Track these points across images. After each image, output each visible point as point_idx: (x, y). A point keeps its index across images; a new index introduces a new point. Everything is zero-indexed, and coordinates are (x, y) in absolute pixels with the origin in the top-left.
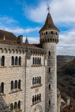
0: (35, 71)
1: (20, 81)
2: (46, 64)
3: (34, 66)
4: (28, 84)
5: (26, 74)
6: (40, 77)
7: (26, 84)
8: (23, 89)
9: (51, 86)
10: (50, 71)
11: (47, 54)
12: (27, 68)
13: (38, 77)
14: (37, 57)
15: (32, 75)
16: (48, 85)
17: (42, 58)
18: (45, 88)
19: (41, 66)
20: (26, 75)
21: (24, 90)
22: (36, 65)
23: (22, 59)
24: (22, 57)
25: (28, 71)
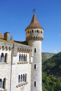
0: (21, 68)
1: (5, 79)
2: (32, 61)
3: (20, 63)
4: (13, 82)
5: (12, 71)
6: (26, 74)
7: (11, 83)
8: (7, 88)
9: (37, 84)
10: (35, 68)
11: (33, 51)
12: (12, 65)
13: (24, 75)
14: (23, 54)
15: (18, 73)
16: (34, 83)
17: (28, 55)
18: (30, 86)
19: (27, 63)
20: (12, 73)
21: (9, 89)
22: (22, 62)
23: (8, 56)
24: (8, 54)
25: (14, 68)
